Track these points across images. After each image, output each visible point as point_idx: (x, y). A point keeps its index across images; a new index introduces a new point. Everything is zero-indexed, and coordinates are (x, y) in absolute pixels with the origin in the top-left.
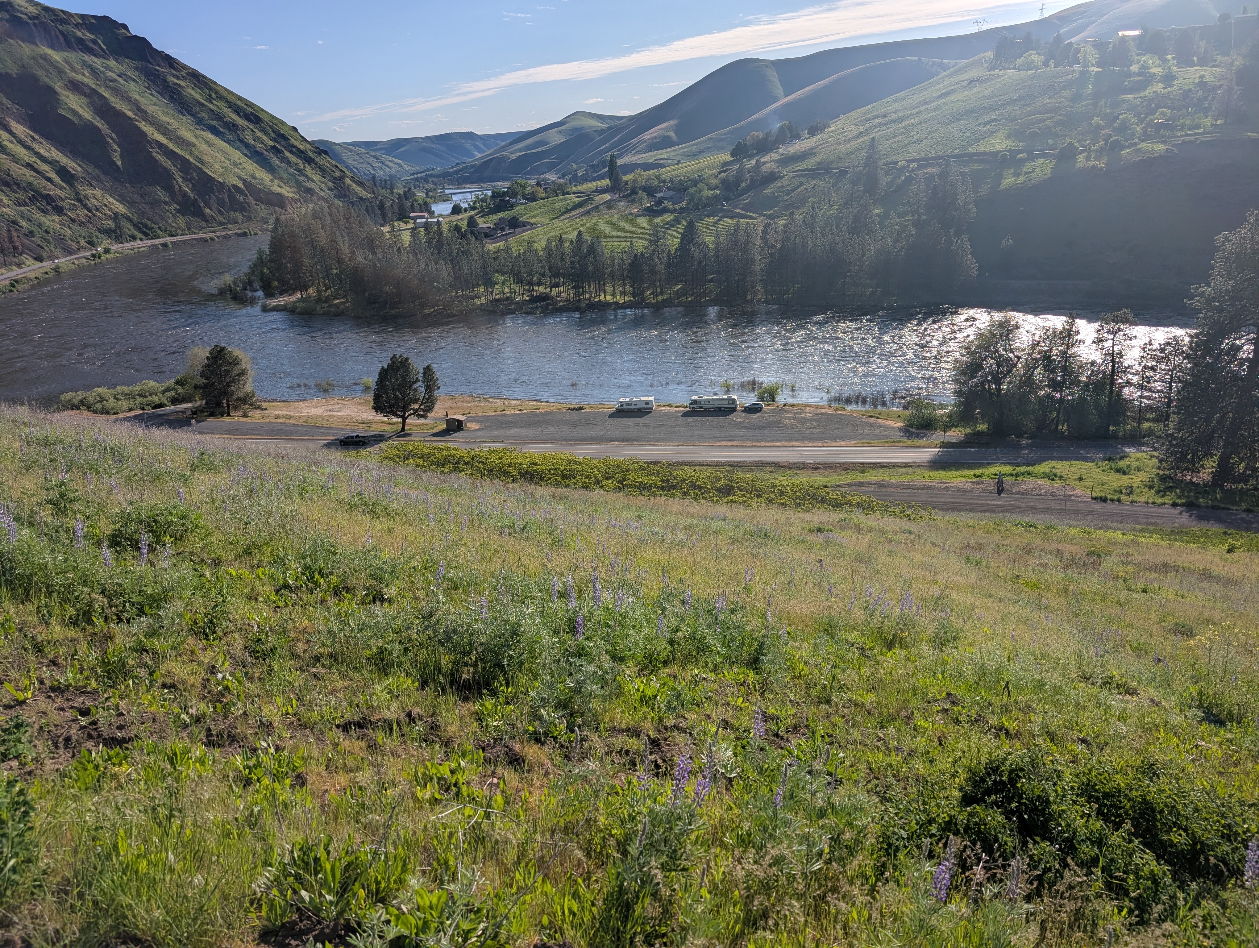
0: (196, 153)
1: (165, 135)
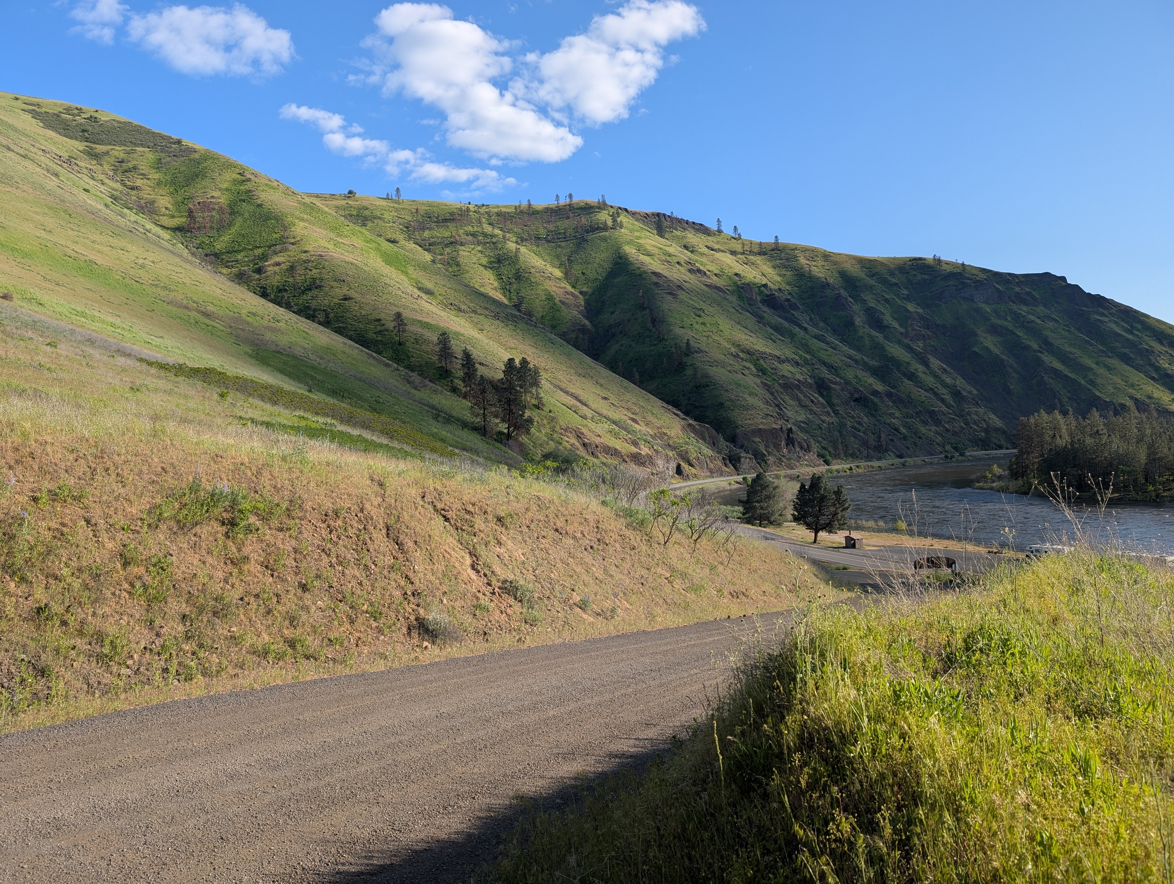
0: (1091, 376)
1: (1063, 362)
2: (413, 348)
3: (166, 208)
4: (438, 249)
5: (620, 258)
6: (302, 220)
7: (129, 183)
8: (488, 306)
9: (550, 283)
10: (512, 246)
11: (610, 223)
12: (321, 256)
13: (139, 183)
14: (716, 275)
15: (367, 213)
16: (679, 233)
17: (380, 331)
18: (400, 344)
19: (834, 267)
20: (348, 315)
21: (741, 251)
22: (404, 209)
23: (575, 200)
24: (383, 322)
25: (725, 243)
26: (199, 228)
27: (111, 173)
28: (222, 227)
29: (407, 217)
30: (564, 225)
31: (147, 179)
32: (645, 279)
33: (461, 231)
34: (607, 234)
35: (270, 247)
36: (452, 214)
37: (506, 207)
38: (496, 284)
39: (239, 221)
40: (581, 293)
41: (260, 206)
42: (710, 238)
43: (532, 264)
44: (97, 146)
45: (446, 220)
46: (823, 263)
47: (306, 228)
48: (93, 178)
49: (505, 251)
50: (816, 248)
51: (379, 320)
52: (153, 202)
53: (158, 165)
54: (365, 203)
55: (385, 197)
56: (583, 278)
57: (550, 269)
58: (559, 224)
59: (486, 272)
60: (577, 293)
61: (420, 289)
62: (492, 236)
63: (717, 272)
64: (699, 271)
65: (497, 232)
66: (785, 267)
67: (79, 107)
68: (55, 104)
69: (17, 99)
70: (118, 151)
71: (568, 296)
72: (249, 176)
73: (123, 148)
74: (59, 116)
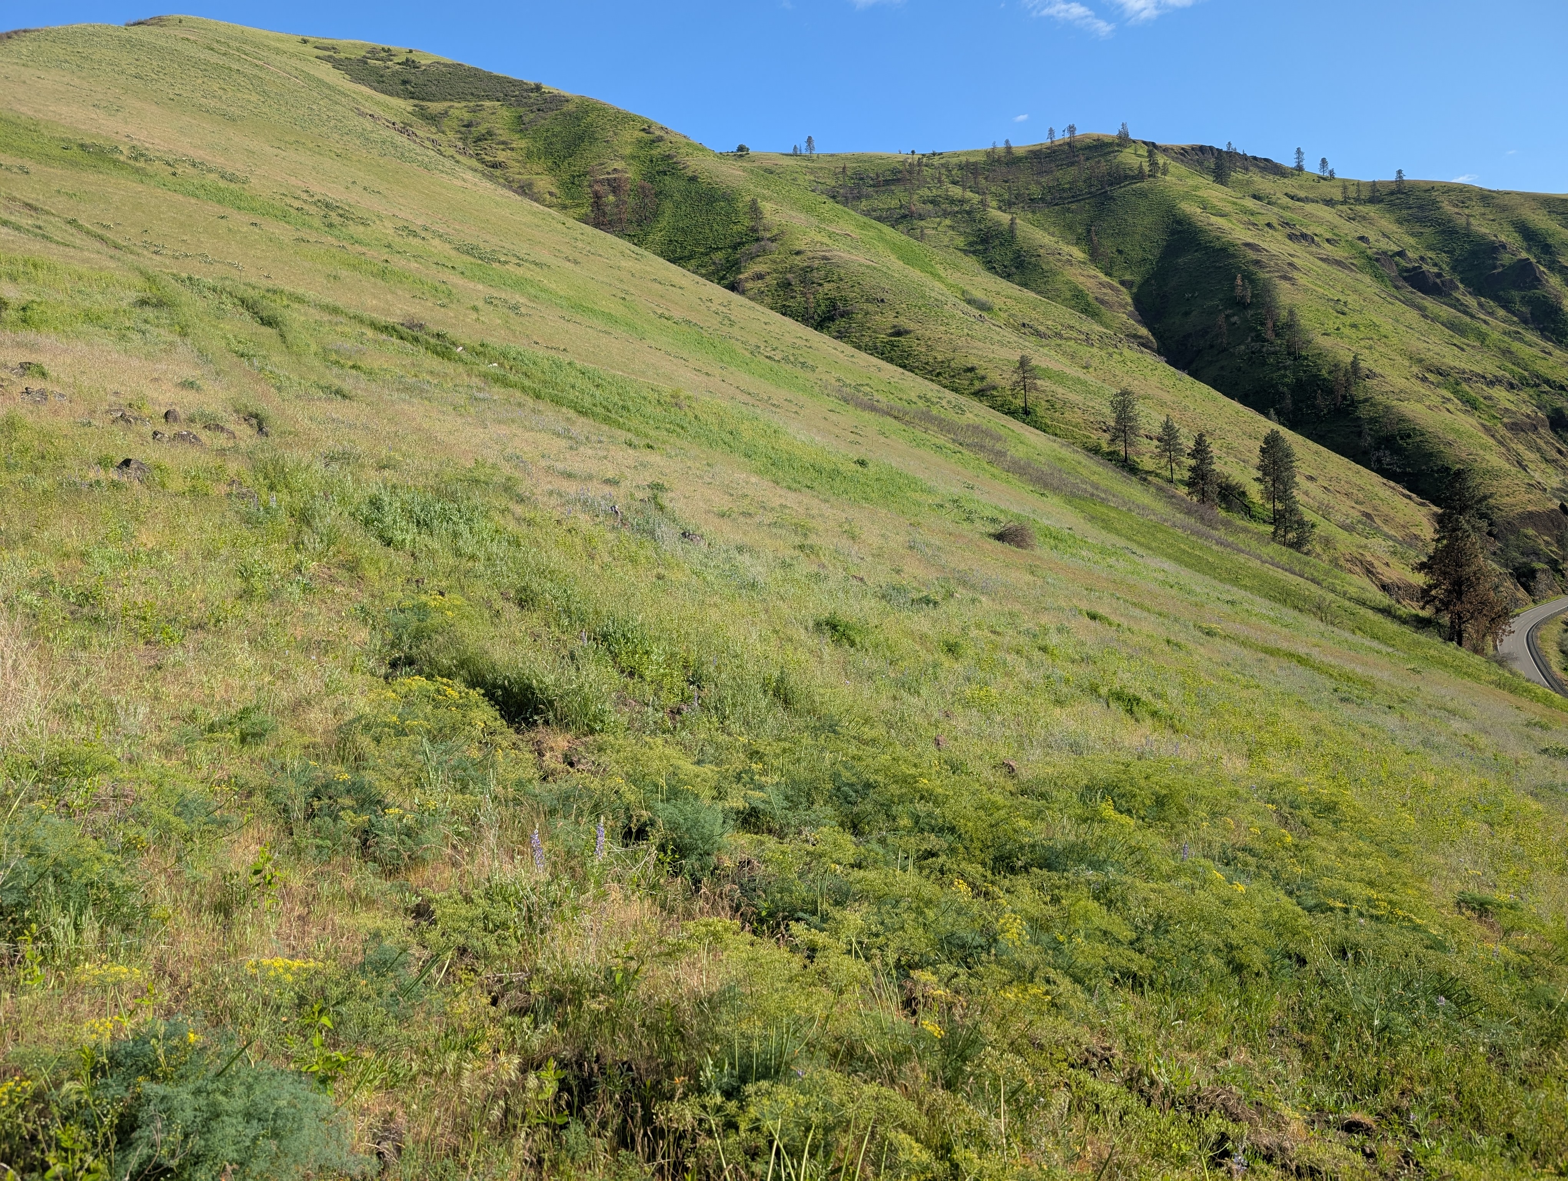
3: (551, 194)
5: (1179, 222)
7: (488, 158)
9: (1073, 270)
11: (1146, 168)
13: (502, 156)
14: (1328, 240)
16: (1240, 176)
17: (980, 391)
19: (1503, 215)
21: (1341, 199)
22: (821, 168)
23: (1079, 134)
25: (1312, 187)
26: (610, 223)
27: (460, 144)
28: (646, 219)
29: (828, 181)
30: (1066, 176)
31: (512, 149)
32: (1233, 256)
33: (914, 198)
34: (1144, 185)
36: (895, 171)
39: (668, 207)
40: (1123, 283)
41: (693, 179)
42: (1286, 180)
43: (1038, 243)
44: (429, 104)
45: (887, 182)
46: (1483, 210)
47: (777, 212)
49: (990, 224)
50: (1465, 186)
52: (530, 185)
53: (520, 126)
54: (767, 164)
55: (791, 152)
57: (1066, 249)
58: (1059, 174)
60: (1116, 284)
61: (969, 302)
62: (962, 201)
63: (1329, 235)
64: (1304, 236)
65: (969, 194)
66: (1419, 220)
67: (386, 47)
68: (355, 46)
69: (305, 42)
70: (459, 110)
71: (1104, 290)
72: (658, 133)
73: (463, 104)
74: (366, 63)
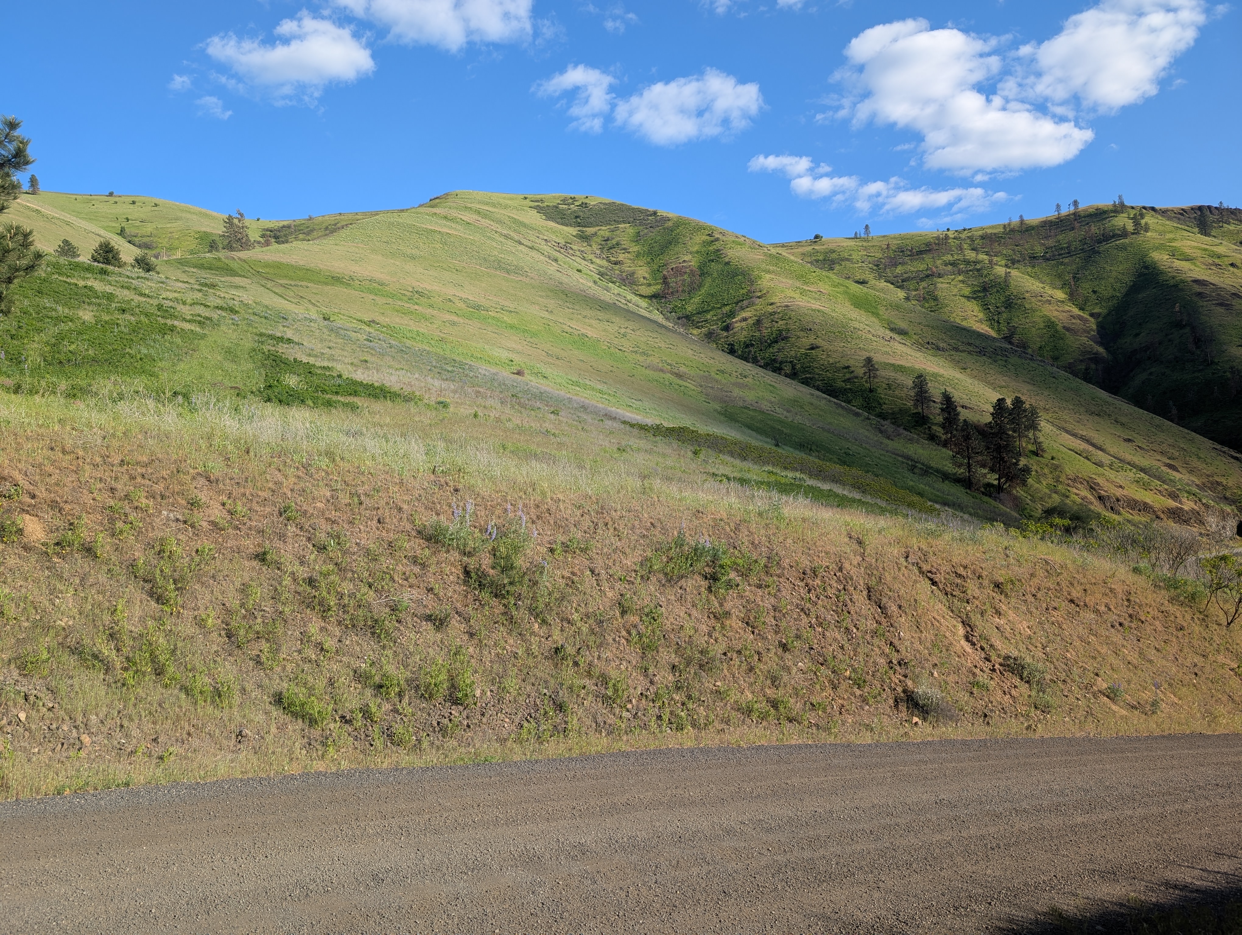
2: (886, 395)
3: (644, 278)
4: (912, 285)
5: (1146, 268)
6: (769, 272)
7: (613, 259)
8: (972, 341)
9: (1050, 307)
10: (1000, 270)
11: (1130, 227)
12: (787, 306)
13: (621, 257)
15: (834, 256)
16: (1232, 227)
17: (849, 379)
18: (871, 391)
20: (815, 364)
22: (873, 246)
23: (1082, 206)
24: (852, 369)
26: (672, 293)
27: (598, 252)
28: (693, 289)
29: (877, 255)
30: (1065, 238)
31: (629, 253)
32: (1182, 290)
33: (939, 262)
34: (1127, 241)
35: (737, 303)
36: (928, 244)
37: (993, 227)
38: (981, 315)
39: (708, 280)
40: (1092, 315)
41: (728, 263)
43: (1026, 289)
44: (588, 229)
45: (920, 252)
47: (772, 280)
48: (584, 259)
49: (992, 278)
51: (848, 367)
52: (632, 274)
53: (637, 238)
54: (832, 246)
55: (853, 236)
56: (1094, 297)
57: (1049, 291)
58: (1060, 237)
59: (968, 303)
60: (1086, 316)
61: (892, 330)
62: (976, 263)
65: (982, 257)
67: (573, 196)
68: (554, 198)
69: (525, 198)
70: (604, 231)
71: (1074, 321)
72: (717, 236)
73: (608, 227)
74: (557, 207)
